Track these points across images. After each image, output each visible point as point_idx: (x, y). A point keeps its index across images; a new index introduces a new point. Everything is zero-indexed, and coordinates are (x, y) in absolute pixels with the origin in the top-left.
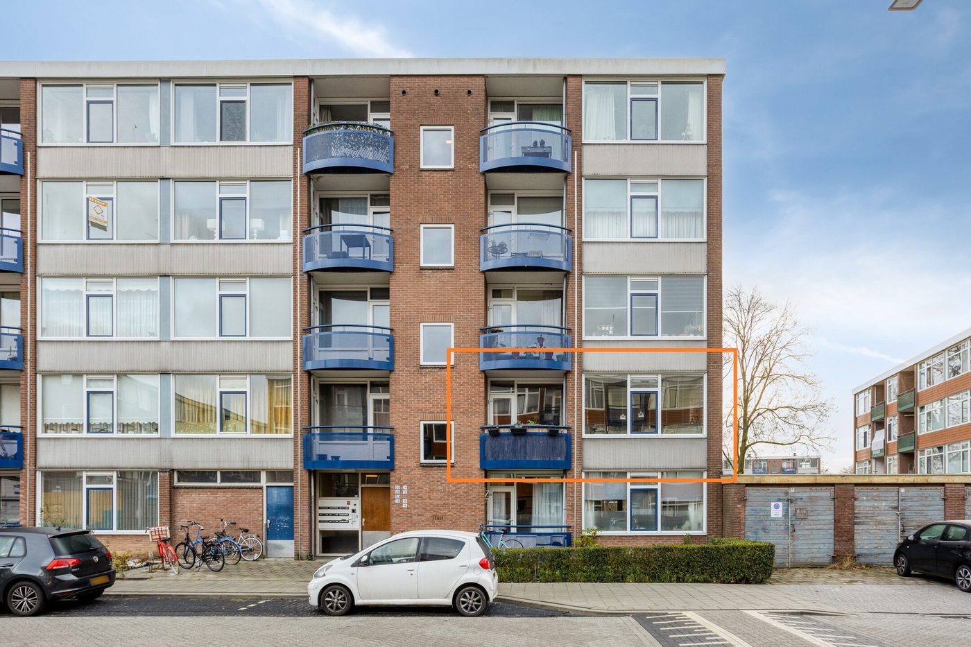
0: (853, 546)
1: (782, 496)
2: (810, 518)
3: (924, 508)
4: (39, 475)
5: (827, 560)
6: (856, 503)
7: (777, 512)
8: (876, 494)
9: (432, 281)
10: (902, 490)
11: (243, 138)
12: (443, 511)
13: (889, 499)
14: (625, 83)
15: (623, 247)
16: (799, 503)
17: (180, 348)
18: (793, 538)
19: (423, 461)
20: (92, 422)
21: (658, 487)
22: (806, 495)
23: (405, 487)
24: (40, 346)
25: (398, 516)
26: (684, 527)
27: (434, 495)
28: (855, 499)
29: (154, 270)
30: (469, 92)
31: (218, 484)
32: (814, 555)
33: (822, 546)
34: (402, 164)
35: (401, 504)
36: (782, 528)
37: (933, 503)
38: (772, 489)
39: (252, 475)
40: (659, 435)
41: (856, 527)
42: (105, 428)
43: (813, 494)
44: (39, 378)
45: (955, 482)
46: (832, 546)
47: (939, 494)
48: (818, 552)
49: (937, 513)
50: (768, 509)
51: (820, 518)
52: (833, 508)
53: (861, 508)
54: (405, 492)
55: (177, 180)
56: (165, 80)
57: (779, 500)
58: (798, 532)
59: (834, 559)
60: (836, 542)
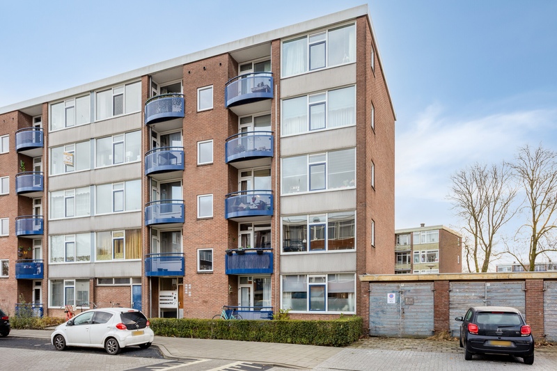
0: (449, 324)
1: (395, 289)
2: (415, 304)
3: (507, 298)
4: (49, 281)
5: (429, 333)
6: (451, 294)
7: (391, 299)
8: (466, 287)
9: (202, 172)
10: (488, 284)
11: (122, 113)
12: (207, 299)
13: (477, 291)
14: (306, 37)
15: (304, 137)
16: (408, 294)
17: (98, 219)
18: (403, 317)
19: (199, 270)
20: (68, 256)
21: (326, 284)
22: (412, 288)
23: (190, 285)
24: (49, 223)
25: (187, 300)
26: (344, 309)
27: (203, 289)
28: (450, 291)
29: (88, 183)
30: (221, 64)
31: (113, 284)
32: (419, 330)
33: (424, 323)
34: (189, 111)
35: (188, 294)
36: (396, 310)
37: (515, 294)
38: (388, 284)
39: (127, 280)
40: (327, 251)
41: (451, 311)
42: (72, 259)
43: (418, 288)
44: (49, 237)
45: (533, 277)
46: (433, 324)
47: (520, 287)
48: (422, 328)
49: (518, 301)
50: (385, 298)
51: (423, 304)
52: (433, 297)
53: (455, 297)
54: (190, 288)
55: (97, 138)
56: (92, 91)
57: (393, 292)
58: (406, 314)
59: (435, 332)
60: (436, 321)
